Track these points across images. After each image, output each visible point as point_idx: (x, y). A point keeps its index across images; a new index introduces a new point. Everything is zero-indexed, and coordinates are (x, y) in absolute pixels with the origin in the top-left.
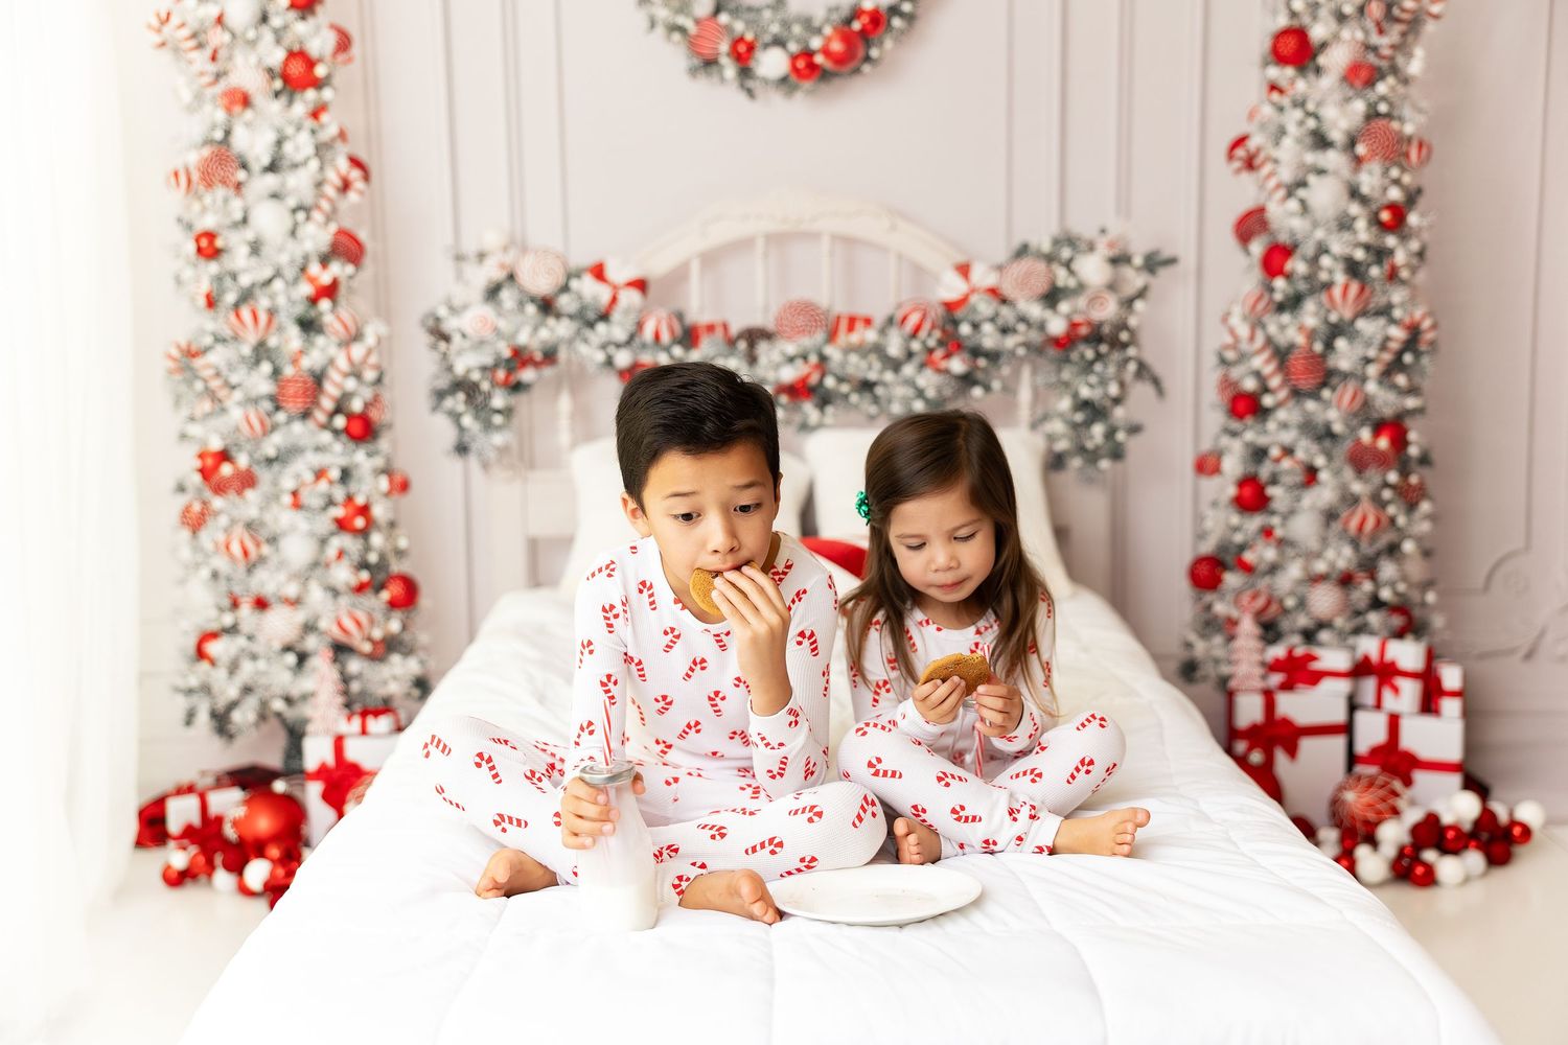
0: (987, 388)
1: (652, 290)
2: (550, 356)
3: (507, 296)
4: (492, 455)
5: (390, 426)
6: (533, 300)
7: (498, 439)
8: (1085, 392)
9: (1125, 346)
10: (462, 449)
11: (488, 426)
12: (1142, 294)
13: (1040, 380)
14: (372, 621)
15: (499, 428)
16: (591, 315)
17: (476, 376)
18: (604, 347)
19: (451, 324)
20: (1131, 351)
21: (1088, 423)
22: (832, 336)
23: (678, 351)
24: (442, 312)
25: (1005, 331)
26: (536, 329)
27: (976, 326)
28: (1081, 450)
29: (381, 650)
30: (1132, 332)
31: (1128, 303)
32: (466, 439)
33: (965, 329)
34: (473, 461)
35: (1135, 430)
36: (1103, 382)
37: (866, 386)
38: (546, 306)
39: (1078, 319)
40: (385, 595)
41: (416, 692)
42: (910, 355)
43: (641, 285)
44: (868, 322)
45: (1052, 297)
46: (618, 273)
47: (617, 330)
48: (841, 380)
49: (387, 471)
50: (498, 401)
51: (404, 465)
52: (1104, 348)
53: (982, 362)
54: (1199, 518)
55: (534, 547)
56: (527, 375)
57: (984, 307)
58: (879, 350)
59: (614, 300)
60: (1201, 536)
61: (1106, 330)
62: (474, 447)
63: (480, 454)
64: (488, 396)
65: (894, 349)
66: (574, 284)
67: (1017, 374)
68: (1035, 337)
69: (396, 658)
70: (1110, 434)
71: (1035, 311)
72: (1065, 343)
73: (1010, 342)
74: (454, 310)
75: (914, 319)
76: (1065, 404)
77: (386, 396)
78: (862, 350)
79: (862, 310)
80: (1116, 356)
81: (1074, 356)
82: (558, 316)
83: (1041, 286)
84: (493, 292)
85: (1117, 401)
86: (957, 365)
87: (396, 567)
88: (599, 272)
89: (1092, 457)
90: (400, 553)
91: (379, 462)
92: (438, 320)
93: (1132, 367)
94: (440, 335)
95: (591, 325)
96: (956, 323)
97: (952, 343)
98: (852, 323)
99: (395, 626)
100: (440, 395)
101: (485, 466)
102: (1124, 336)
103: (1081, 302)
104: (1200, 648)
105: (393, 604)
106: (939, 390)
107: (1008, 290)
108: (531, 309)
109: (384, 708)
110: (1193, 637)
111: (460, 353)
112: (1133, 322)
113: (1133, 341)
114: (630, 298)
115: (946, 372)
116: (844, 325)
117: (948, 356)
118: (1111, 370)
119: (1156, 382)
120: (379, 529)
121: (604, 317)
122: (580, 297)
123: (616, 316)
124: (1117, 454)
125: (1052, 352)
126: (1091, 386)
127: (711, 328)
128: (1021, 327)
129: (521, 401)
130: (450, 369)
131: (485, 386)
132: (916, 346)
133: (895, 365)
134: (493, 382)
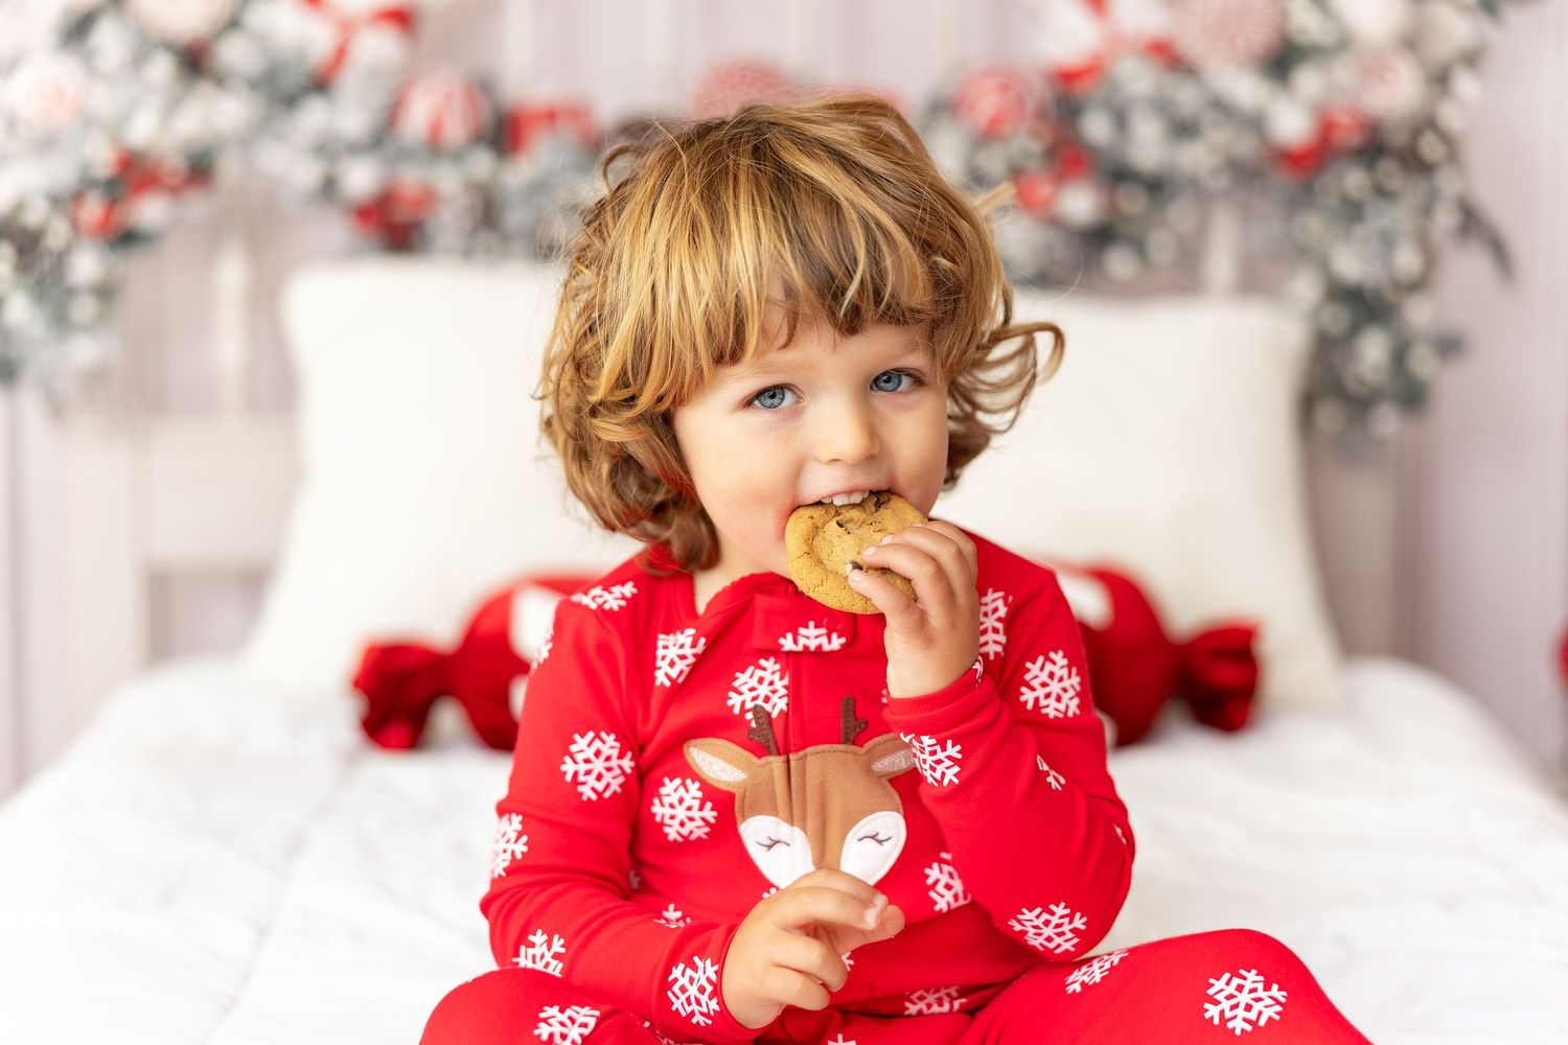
0: (1141, 252)
1: (427, 32)
2: (199, 170)
3: (109, 39)
4: (69, 388)
6: (165, 48)
7: (85, 351)
8: (1352, 263)
9: (1430, 169)
10: (5, 372)
11: (62, 323)
12: (1472, 59)
15: (88, 328)
16: (290, 82)
17: (35, 216)
18: (321, 150)
20: (1447, 181)
21: (1355, 329)
23: (482, 163)
25: (1183, 129)
26: (173, 106)
27: (1121, 119)
28: (1335, 388)
30: (1448, 140)
31: (1440, 80)
32: (13, 351)
33: (1097, 127)
34: (30, 397)
35: (1450, 346)
36: (1388, 241)
38: (194, 61)
39: (1336, 111)
43: (401, 18)
45: (1282, 60)
47: (347, 113)
50: (86, 265)
52: (1388, 169)
53: (1133, 203)
55: (161, 589)
56: (150, 211)
57: (1138, 79)
59: (343, 52)
62: (32, 368)
63: (46, 384)
64: (61, 260)
66: (258, 15)
67: (1203, 225)
68: (1245, 146)
70: (1399, 355)
71: (1246, 88)
72: (1308, 163)
73: (1192, 156)
75: (988, 104)
76: (1305, 288)
80: (1414, 191)
81: (1326, 188)
82: (220, 80)
83: (1258, 35)
84: (78, 29)
86: (1080, 203)
93: (1446, 217)
95: (290, 101)
96: (1075, 112)
97: (1068, 156)
101: (56, 408)
102: (1430, 147)
103: (1343, 73)
107: (1192, 43)
108: (162, 68)
112: (1451, 116)
113: (1452, 156)
114: (378, 47)
115: (1055, 222)
117: (1061, 181)
118: (1404, 218)
119: (1499, 251)
121: (321, 83)
122: (260, 38)
123: (350, 82)
124: (1412, 396)
125: (1283, 179)
126: (1363, 254)
127: (551, 116)
129: (136, 269)
131: (58, 233)
132: (992, 162)
134: (75, 225)
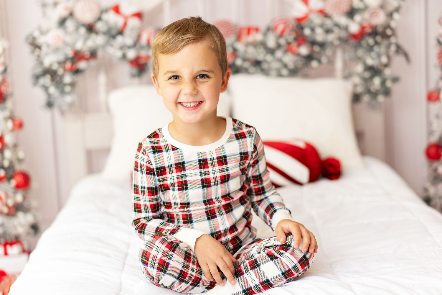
0: (319, 61)
1: (146, 18)
2: (93, 54)
3: (70, 24)
4: (65, 108)
5: (12, 94)
6: (84, 25)
7: (68, 99)
8: (370, 62)
9: (388, 37)
10: (50, 105)
11: (63, 92)
12: (397, 10)
13: (347, 56)
14: (7, 196)
15: (69, 93)
16: (114, 32)
17: (55, 67)
18: (122, 48)
19: (41, 40)
20: (393, 40)
21: (372, 77)
22: (239, 38)
24: (36, 34)
25: (328, 31)
26: (86, 40)
27: (313, 30)
28: (368, 91)
29: (12, 210)
30: (392, 29)
31: (390, 15)
32: (52, 100)
33: (307, 32)
34: (56, 111)
35: (395, 80)
36: (379, 56)
37: (257, 63)
38: (90, 29)
39: (365, 24)
40: (13, 182)
41: (32, 231)
42: (279, 46)
43: (139, 15)
44: (257, 30)
45: (351, 13)
46: (128, 9)
47: (128, 39)
48: (245, 60)
49: (12, 118)
50: (68, 79)
51: (20, 114)
52: (378, 38)
53: (317, 49)
54: (429, 124)
55: (90, 154)
56: (82, 65)
57: (317, 19)
58: (263, 44)
59: (125, 24)
60: (430, 133)
61: (380, 30)
62: (56, 104)
63: (60, 107)
64: (62, 77)
65: (271, 42)
66: (105, 17)
67: (334, 54)
68: (343, 34)
69: (20, 215)
70: (383, 83)
71: (343, 20)
72: (359, 37)
73: (331, 37)
74: (43, 33)
75: (281, 28)
76: (359, 68)
77: (9, 79)
78: (255, 44)
79: (254, 23)
80: (385, 42)
81: (364, 43)
82: (97, 33)
83: (345, 7)
84: (62, 22)
85: (386, 66)
86: (304, 50)
87: (18, 167)
88: (117, 9)
89: (374, 95)
90: (20, 161)
91: (7, 113)
92: (34, 39)
93: (393, 48)
94: (35, 46)
95: (114, 37)
96: (302, 28)
97: (301, 39)
98: (249, 31)
99: (19, 198)
100: (37, 77)
101: (62, 113)
102: (389, 32)
103: (366, 15)
104: (432, 191)
105: (18, 187)
106: (295, 63)
107: (329, 10)
108: (83, 30)
109: (16, 241)
110: (428, 185)
111: (47, 54)
112: (393, 24)
113: (394, 34)
114: (134, 22)
115: (298, 55)
116: (245, 32)
117: (299, 45)
118: (383, 49)
119: (406, 55)
120: (9, 148)
121: (121, 32)
122: (107, 22)
123: (127, 32)
124: (387, 92)
125: (352, 41)
126: (373, 59)
128: (336, 30)
129: (79, 78)
130: (41, 63)
131: (60, 71)
132: (282, 41)
133: (272, 52)
134: (65, 69)
